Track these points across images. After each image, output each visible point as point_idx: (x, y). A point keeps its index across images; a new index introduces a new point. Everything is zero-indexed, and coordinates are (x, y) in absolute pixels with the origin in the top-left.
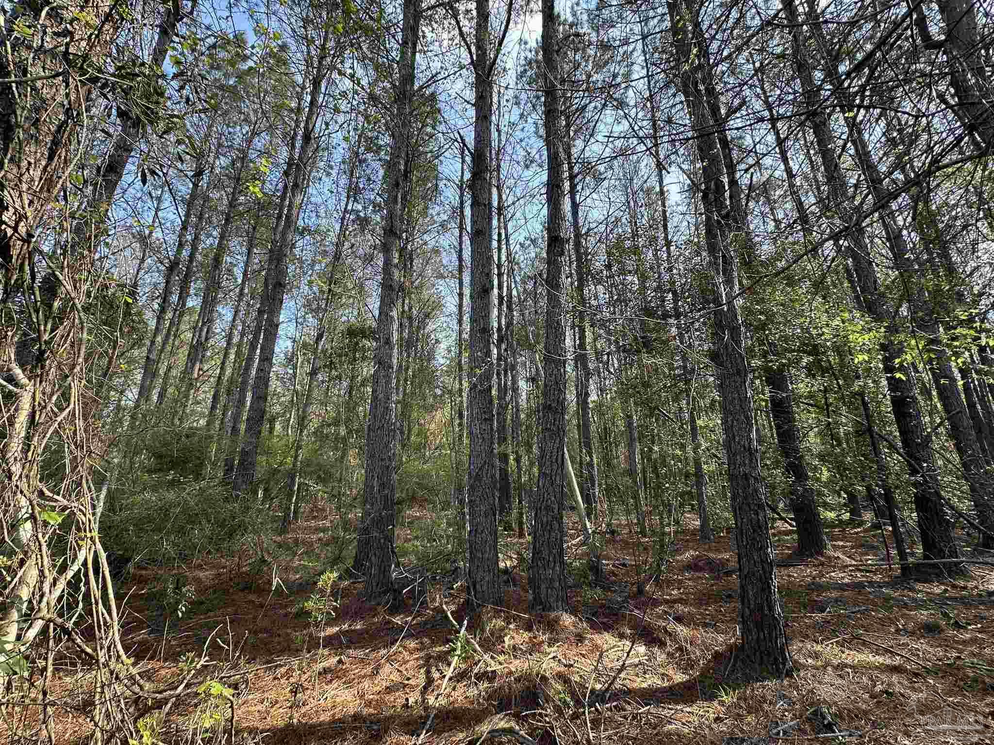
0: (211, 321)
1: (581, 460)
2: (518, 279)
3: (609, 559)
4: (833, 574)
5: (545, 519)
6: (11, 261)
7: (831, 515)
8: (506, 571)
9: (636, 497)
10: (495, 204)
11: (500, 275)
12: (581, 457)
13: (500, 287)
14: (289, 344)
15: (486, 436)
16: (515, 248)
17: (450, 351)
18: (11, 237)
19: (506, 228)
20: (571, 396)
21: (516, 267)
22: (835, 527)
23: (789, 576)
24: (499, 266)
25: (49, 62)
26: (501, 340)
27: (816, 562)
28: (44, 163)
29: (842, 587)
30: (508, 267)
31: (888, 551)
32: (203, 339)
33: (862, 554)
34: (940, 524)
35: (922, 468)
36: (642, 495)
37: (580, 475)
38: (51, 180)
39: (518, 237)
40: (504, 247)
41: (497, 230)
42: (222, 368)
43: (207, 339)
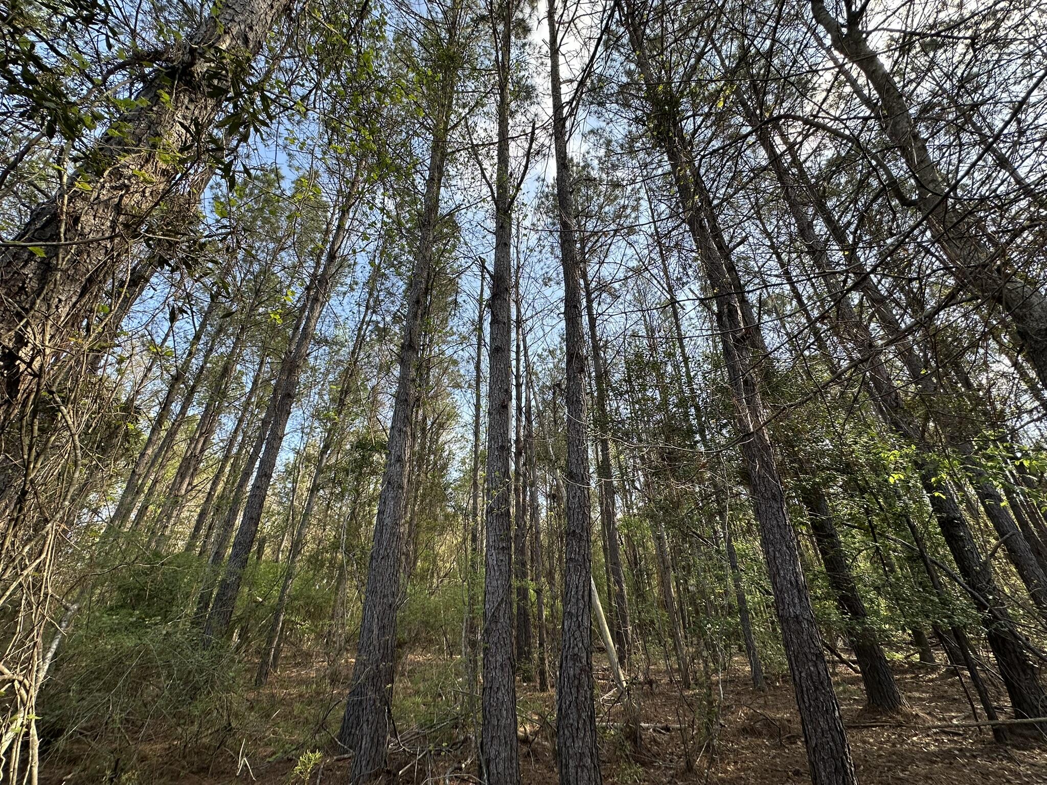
0: (210, 432)
1: (609, 591)
2: (536, 389)
3: (648, 720)
4: (915, 738)
5: (572, 673)
6: (16, 396)
7: (899, 656)
8: (525, 741)
9: (673, 636)
10: (514, 317)
11: (518, 386)
12: (609, 586)
13: (519, 398)
14: (292, 456)
15: (503, 568)
16: (533, 359)
17: (464, 463)
18: (23, 372)
19: (524, 340)
20: (596, 515)
21: (533, 377)
22: (905, 672)
23: (864, 742)
24: (518, 377)
25: (101, 211)
26: (518, 454)
27: (893, 723)
28: (74, 300)
29: (930, 759)
30: (526, 377)
31: (972, 706)
32: (198, 451)
33: (944, 710)
34: (1024, 671)
35: (988, 600)
36: (681, 633)
37: (608, 609)
38: (77, 315)
39: (535, 348)
40: (523, 358)
41: (515, 343)
42: (215, 484)
43: (202, 451)
